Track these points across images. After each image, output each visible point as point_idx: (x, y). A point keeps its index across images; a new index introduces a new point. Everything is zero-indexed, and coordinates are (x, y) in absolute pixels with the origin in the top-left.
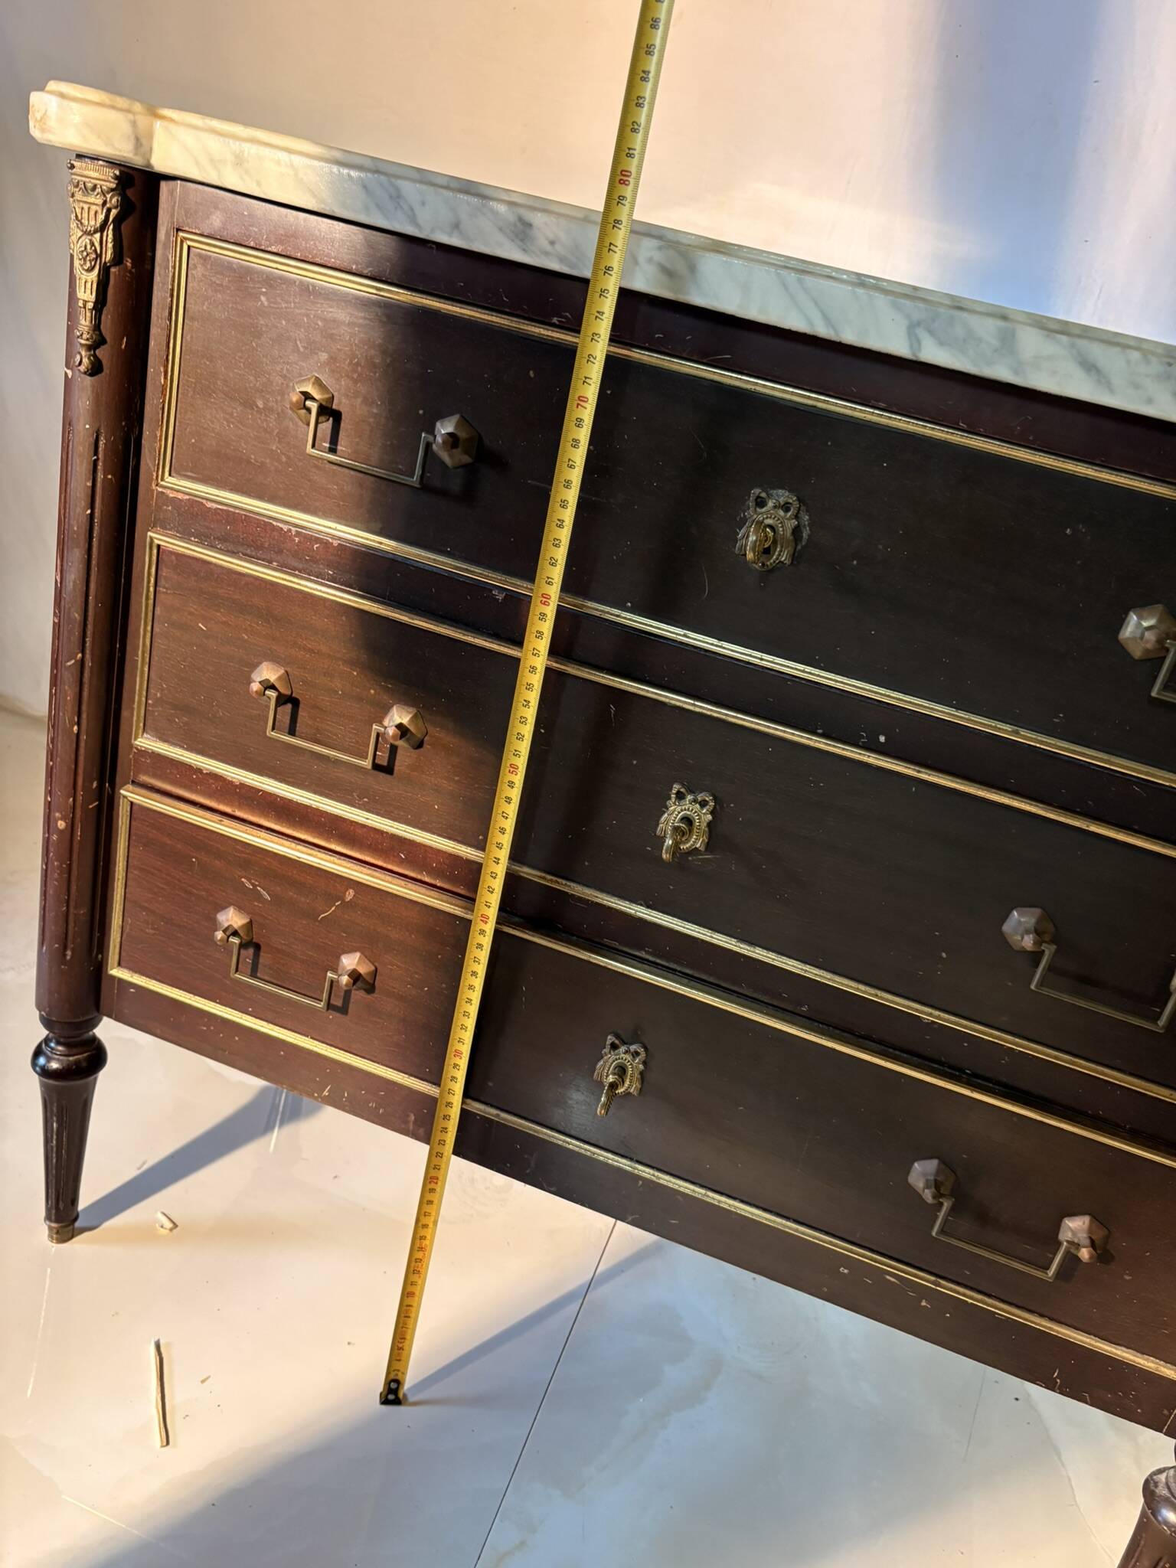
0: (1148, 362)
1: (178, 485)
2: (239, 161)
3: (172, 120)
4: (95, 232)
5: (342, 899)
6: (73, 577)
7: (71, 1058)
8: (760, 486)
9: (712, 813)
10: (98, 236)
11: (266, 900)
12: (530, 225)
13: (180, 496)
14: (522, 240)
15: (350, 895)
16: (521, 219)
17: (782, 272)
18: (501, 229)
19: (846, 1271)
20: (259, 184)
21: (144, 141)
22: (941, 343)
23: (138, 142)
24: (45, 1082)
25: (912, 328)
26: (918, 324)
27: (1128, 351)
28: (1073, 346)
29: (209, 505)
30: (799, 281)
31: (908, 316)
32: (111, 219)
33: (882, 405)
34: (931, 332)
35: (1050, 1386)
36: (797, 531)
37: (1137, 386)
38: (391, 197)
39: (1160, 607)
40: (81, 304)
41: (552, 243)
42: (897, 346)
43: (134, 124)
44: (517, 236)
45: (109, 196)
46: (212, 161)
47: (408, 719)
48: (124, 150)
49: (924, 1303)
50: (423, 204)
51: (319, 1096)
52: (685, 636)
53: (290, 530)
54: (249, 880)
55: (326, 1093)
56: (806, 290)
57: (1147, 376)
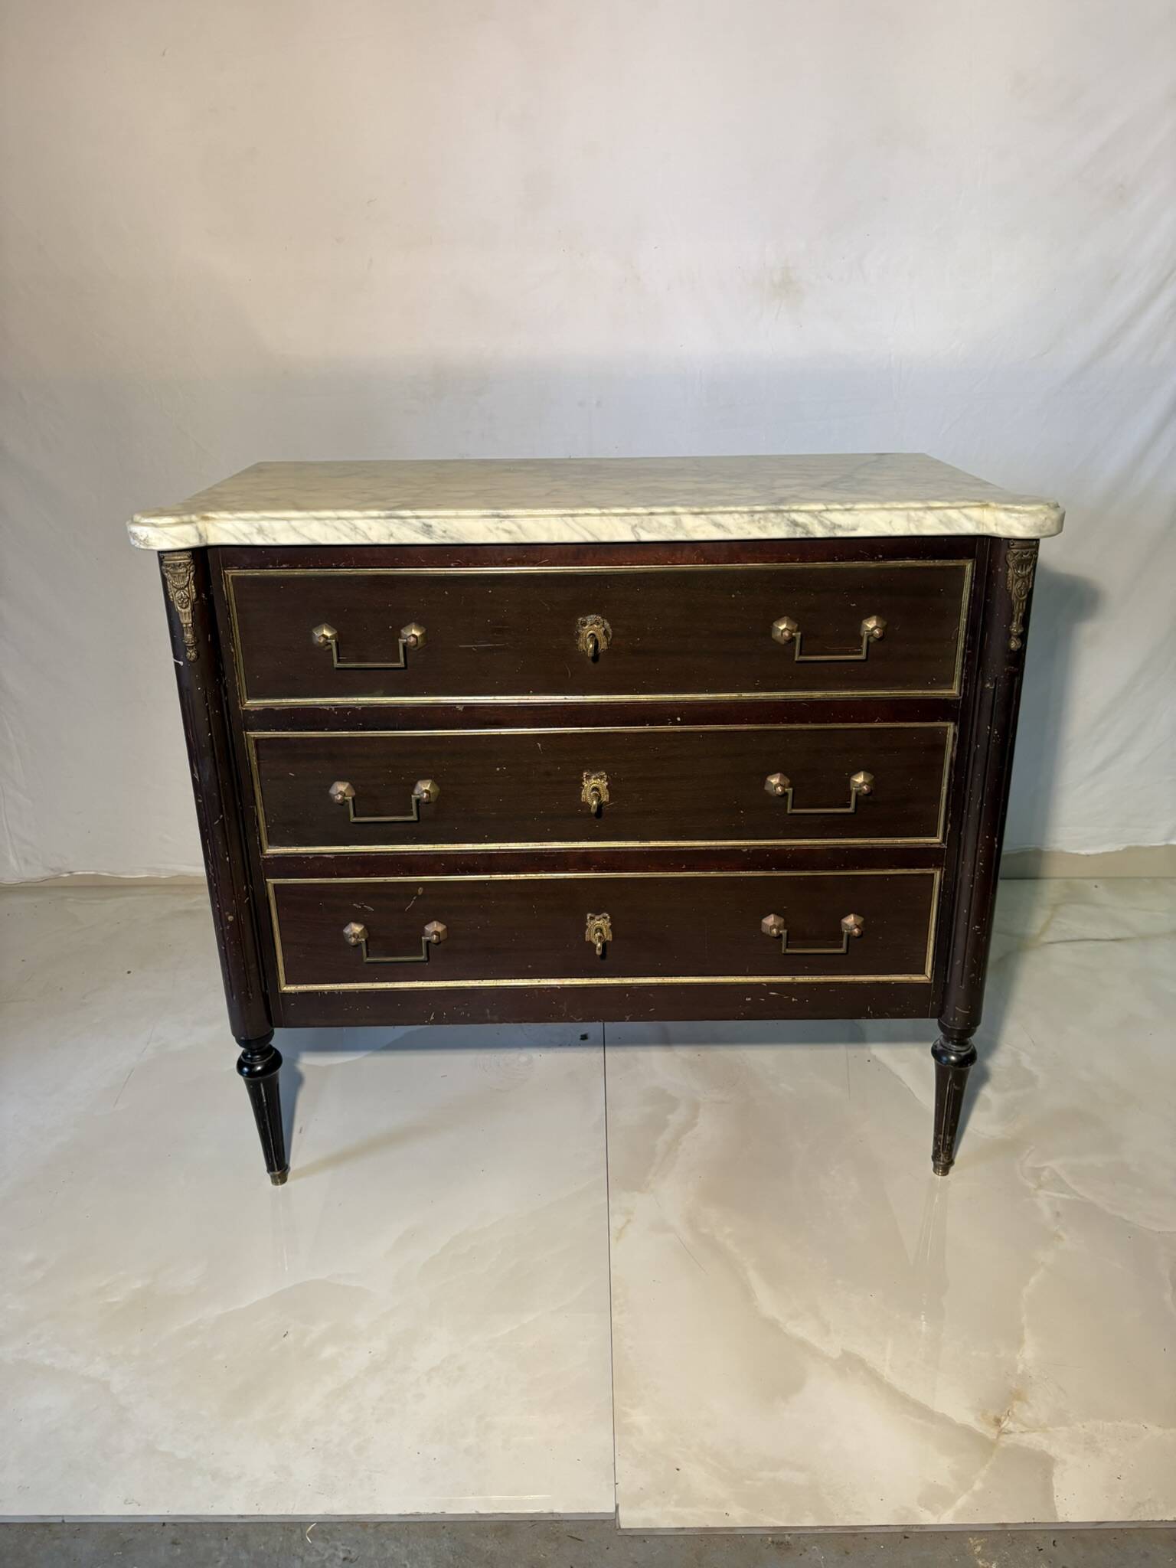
0: (743, 517)
1: (252, 704)
2: (260, 531)
3: (213, 519)
4: (185, 587)
5: (417, 894)
6: (208, 773)
7: (265, 1061)
8: (582, 616)
9: (607, 781)
10: (187, 589)
11: (371, 911)
12: (431, 526)
13: (258, 709)
14: (428, 534)
15: (420, 891)
16: (424, 524)
17: (564, 518)
18: (415, 531)
19: (749, 999)
20: (274, 540)
21: (204, 535)
22: (649, 532)
23: (200, 536)
24: (250, 1081)
25: (634, 527)
26: (636, 526)
27: (733, 514)
28: (708, 518)
29: (277, 708)
30: (574, 520)
31: (630, 524)
32: (191, 577)
33: (629, 563)
34: (643, 528)
35: (869, 1017)
36: (606, 633)
37: (742, 529)
38: (351, 529)
39: (786, 618)
40: (184, 626)
41: (445, 532)
42: (629, 537)
43: (197, 528)
44: (425, 532)
45: (188, 567)
46: (244, 534)
47: (429, 785)
48: (194, 542)
49: (793, 1000)
50: (370, 529)
51: (429, 1022)
52: (566, 699)
53: (331, 709)
54: (358, 904)
55: (432, 1018)
56: (578, 524)
57: (744, 523)
